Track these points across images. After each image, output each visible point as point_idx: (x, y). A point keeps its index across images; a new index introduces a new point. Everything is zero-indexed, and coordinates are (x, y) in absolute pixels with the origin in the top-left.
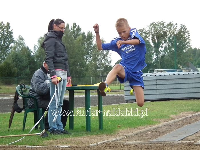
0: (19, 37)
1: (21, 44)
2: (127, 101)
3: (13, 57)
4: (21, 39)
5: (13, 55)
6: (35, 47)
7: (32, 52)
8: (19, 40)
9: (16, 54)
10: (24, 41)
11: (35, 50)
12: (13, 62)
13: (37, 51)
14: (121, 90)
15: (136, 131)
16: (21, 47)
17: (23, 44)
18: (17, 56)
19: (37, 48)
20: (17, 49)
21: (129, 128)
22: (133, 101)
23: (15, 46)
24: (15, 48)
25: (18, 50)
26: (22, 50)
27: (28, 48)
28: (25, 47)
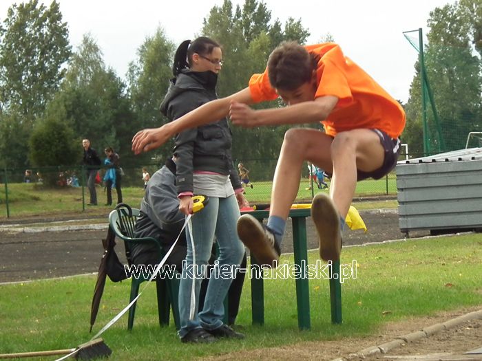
0: (86, 41)
1: (92, 63)
2: (406, 232)
3: (67, 103)
4: (91, 47)
5: (68, 96)
6: (131, 71)
7: (123, 85)
8: (84, 51)
9: (78, 93)
10: (99, 53)
11: (132, 79)
12: (68, 117)
13: (139, 82)
14: (387, 194)
15: (431, 324)
16: (90, 73)
17: (96, 63)
18: (78, 97)
19: (138, 74)
20: (79, 78)
21: (412, 317)
22: (422, 232)
23: (73, 70)
24: (73, 77)
25: (84, 81)
26: (94, 80)
27: (111, 75)
28: (102, 73)
